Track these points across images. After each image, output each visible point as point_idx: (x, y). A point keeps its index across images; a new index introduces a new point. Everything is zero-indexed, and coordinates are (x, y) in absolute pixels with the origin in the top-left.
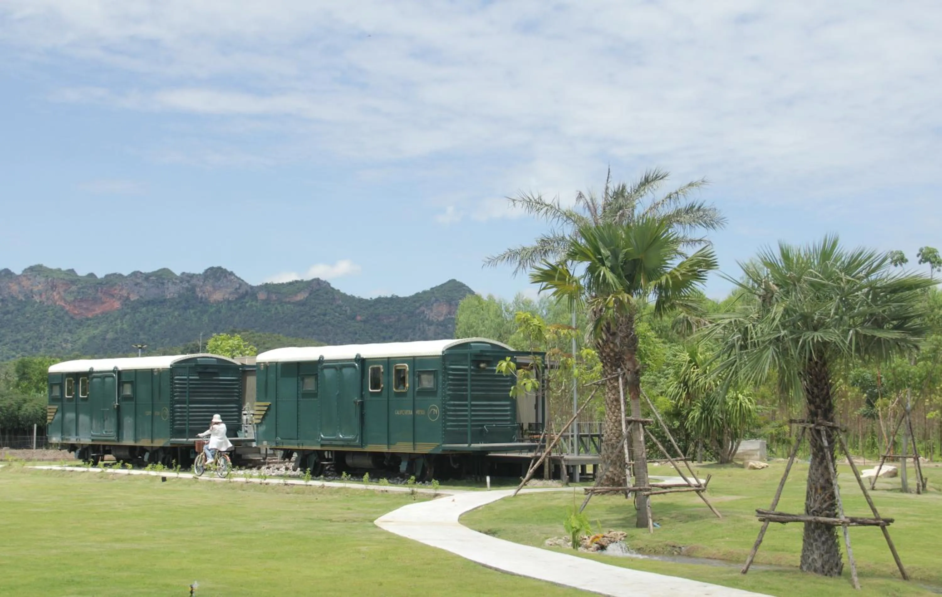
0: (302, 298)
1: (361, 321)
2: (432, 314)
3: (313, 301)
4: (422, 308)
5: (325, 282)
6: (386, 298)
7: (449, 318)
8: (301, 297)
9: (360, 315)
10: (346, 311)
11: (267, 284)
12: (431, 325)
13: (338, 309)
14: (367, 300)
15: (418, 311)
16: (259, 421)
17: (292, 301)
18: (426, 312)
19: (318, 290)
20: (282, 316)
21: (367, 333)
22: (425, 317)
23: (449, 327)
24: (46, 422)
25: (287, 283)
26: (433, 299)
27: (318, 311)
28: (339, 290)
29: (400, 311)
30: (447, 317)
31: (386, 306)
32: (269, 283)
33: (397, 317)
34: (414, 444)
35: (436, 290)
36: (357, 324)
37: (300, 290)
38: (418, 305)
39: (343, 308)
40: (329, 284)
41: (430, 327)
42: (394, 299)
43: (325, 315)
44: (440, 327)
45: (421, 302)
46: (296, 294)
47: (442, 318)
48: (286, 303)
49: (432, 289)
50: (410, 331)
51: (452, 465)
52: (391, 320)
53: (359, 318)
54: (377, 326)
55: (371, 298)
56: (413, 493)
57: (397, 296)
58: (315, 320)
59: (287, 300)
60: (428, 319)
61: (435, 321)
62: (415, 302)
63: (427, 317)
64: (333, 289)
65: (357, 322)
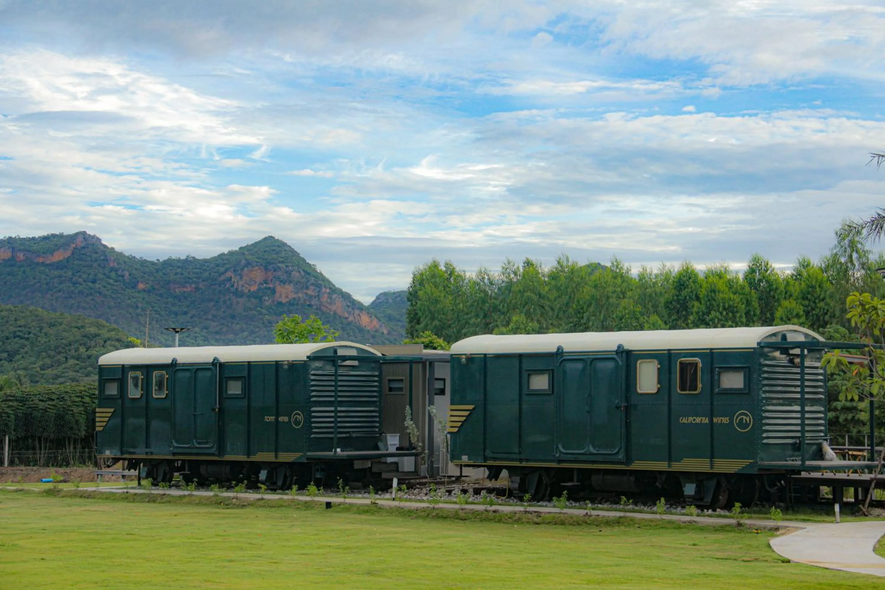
0: (61, 258)
1: (144, 291)
2: (241, 283)
3: (76, 262)
4: (229, 274)
5: (94, 237)
6: (179, 260)
7: (266, 288)
8: (59, 256)
9: (142, 282)
10: (123, 276)
11: (10, 238)
12: (242, 296)
13: (113, 274)
14: (153, 263)
15: (223, 278)
16: (456, 430)
17: (48, 262)
18: (233, 280)
19: (84, 248)
20: (32, 283)
21: (152, 307)
22: (233, 286)
23: (265, 300)
24: (94, 429)
25: (39, 237)
26: (243, 262)
27: (85, 276)
28: (113, 249)
29: (198, 278)
30: (262, 287)
31: (179, 270)
32: (13, 236)
33: (194, 286)
34: (711, 461)
35: (248, 250)
36: (137, 295)
37: (57, 247)
38: (222, 269)
39: (120, 273)
40: (99, 240)
41: (238, 300)
42: (190, 261)
43: (94, 282)
44: (253, 300)
45: (228, 266)
46: (52, 252)
47: (254, 288)
48: (38, 264)
49: (241, 248)
50: (212, 304)
51: (769, 489)
52: (185, 290)
53: (141, 286)
54: (167, 298)
55: (158, 260)
56: (739, 525)
57: (194, 258)
58: (80, 288)
59: (41, 260)
60: (237, 289)
61: (246, 291)
62: (218, 266)
63: (236, 285)
64: (105, 246)
65: (139, 292)
